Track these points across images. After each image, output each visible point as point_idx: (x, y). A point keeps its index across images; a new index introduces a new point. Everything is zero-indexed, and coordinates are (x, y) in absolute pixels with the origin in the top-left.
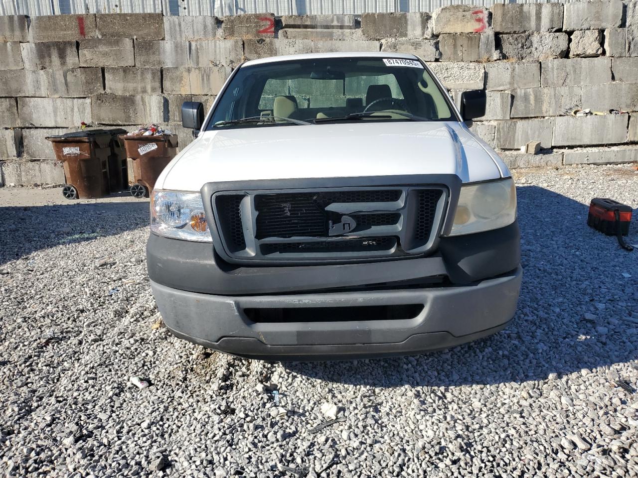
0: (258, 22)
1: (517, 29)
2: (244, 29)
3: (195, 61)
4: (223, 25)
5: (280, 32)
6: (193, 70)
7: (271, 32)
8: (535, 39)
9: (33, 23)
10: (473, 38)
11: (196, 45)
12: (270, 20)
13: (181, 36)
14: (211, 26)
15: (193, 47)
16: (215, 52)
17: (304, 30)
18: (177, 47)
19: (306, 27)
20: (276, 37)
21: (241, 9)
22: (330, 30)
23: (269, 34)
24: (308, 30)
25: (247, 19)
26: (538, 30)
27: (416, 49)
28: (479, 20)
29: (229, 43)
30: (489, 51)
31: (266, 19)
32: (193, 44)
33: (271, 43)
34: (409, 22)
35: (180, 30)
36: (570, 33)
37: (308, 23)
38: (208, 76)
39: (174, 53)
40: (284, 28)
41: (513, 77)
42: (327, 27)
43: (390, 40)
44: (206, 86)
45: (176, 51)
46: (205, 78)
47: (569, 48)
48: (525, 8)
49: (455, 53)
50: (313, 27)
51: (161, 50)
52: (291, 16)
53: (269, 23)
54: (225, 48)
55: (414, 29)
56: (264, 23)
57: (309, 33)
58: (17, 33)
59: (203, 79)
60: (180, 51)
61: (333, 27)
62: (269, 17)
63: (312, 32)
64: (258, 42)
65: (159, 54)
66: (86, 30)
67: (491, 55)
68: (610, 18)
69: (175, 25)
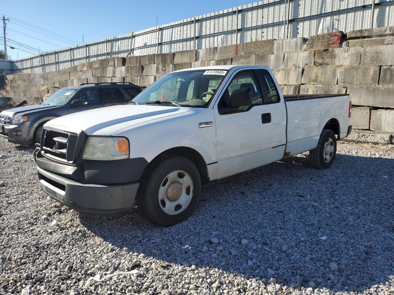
0: (329, 38)
2: (320, 44)
3: (285, 65)
4: (307, 42)
5: (344, 43)
6: (281, 70)
7: (337, 44)
9: (218, 51)
11: (288, 56)
12: (338, 36)
13: (282, 51)
14: (300, 43)
15: (286, 57)
16: (298, 59)
17: (363, 40)
18: (277, 58)
19: (364, 37)
20: (341, 46)
21: (335, 29)
22: (382, 38)
23: (336, 45)
24: (365, 39)
25: (323, 37)
29: (306, 54)
31: (335, 35)
32: (286, 55)
33: (332, 51)
35: (282, 48)
37: (366, 34)
38: (288, 74)
39: (275, 61)
40: (347, 40)
42: (381, 36)
44: (286, 79)
45: (276, 60)
46: (286, 75)
50: (369, 37)
51: (269, 60)
52: (354, 31)
53: (337, 38)
54: (304, 56)
56: (334, 38)
57: (365, 41)
58: (212, 56)
59: (285, 76)
60: (278, 60)
61: (386, 35)
62: (338, 33)
63: (367, 41)
64: (324, 51)
65: (267, 62)
66: (238, 52)
69: (280, 45)
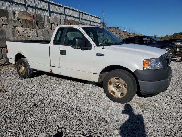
1: (40, 21)
8: (45, 24)
10: (30, 22)
26: (45, 22)
27: (15, 22)
28: (31, 17)
30: (35, 26)
34: (9, 13)
36: (52, 24)
41: (43, 34)
43: (5, 18)
47: (52, 28)
48: (41, 16)
49: (26, 25)
55: (11, 16)
67: (36, 27)
68: (58, 22)
